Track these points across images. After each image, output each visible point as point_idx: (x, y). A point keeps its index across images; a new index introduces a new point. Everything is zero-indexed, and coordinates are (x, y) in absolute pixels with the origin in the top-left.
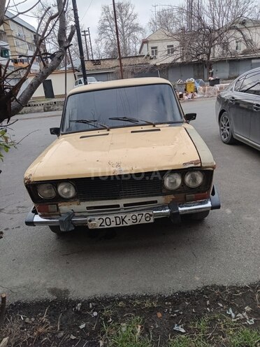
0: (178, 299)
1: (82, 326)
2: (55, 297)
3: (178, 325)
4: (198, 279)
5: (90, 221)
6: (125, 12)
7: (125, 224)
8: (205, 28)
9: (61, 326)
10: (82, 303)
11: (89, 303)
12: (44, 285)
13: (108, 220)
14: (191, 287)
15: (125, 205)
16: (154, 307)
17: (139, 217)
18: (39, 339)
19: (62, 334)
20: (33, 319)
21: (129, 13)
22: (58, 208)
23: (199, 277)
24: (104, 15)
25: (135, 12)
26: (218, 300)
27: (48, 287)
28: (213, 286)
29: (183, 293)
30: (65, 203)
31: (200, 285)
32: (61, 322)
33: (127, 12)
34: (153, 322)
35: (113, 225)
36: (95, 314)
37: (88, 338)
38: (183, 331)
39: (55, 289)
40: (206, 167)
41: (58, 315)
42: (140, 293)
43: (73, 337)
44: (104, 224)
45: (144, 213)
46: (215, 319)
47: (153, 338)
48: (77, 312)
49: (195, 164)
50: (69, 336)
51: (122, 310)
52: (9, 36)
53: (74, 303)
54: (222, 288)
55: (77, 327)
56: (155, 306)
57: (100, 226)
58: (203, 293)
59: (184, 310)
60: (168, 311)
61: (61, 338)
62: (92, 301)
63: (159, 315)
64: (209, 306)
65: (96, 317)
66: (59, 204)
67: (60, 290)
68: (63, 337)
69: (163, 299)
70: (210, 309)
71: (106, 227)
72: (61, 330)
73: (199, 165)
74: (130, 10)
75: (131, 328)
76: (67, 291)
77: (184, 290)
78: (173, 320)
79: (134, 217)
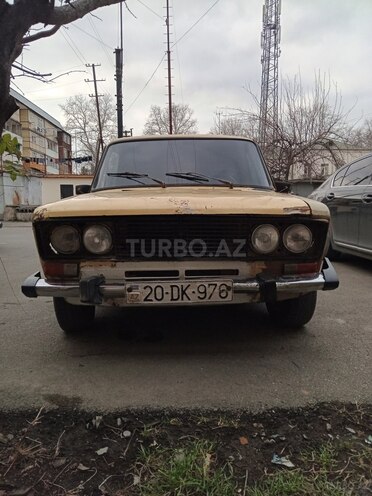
0: (274, 419)
1: (102, 451)
2: (56, 407)
3: (280, 456)
4: (306, 393)
5: (130, 290)
6: (180, 117)
7: (186, 300)
8: (283, 140)
9: (60, 449)
10: (104, 417)
11: (116, 418)
12: (39, 390)
13: (159, 290)
14: (297, 403)
15: (188, 273)
16: (234, 428)
17: (210, 290)
18: (19, 467)
19: (63, 461)
20: (11, 437)
21: (186, 118)
22: (78, 271)
23: (307, 390)
24: (154, 117)
25: (193, 117)
26: (345, 423)
27: (44, 393)
28: (334, 403)
29: (284, 411)
30: (92, 263)
31: (313, 402)
32: (63, 443)
33: (183, 117)
34: (234, 450)
35: (167, 300)
36: (127, 433)
37: (111, 471)
38: (290, 464)
39: (58, 396)
40: (319, 217)
41: (59, 433)
42: (207, 407)
43: (83, 468)
44: (152, 297)
45: (219, 284)
46: (346, 450)
47: (235, 474)
48: (93, 430)
49: (302, 210)
50: (75, 464)
51: (176, 431)
52: (24, 129)
53: (89, 417)
54: (351, 407)
55: (92, 452)
56: (236, 425)
57: (146, 300)
58: (318, 413)
59: (287, 435)
60: (259, 436)
61: (60, 468)
62: (122, 415)
63: (244, 440)
64: (330, 432)
65: (128, 438)
66: (82, 264)
67: (66, 398)
68: (63, 466)
69: (248, 418)
70: (334, 435)
71: (155, 302)
72: (61, 455)
73: (308, 213)
74: (187, 116)
75: (194, 458)
76: (77, 400)
77: (285, 406)
78: (268, 449)
79: (202, 289)
